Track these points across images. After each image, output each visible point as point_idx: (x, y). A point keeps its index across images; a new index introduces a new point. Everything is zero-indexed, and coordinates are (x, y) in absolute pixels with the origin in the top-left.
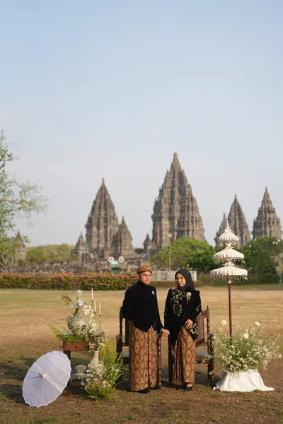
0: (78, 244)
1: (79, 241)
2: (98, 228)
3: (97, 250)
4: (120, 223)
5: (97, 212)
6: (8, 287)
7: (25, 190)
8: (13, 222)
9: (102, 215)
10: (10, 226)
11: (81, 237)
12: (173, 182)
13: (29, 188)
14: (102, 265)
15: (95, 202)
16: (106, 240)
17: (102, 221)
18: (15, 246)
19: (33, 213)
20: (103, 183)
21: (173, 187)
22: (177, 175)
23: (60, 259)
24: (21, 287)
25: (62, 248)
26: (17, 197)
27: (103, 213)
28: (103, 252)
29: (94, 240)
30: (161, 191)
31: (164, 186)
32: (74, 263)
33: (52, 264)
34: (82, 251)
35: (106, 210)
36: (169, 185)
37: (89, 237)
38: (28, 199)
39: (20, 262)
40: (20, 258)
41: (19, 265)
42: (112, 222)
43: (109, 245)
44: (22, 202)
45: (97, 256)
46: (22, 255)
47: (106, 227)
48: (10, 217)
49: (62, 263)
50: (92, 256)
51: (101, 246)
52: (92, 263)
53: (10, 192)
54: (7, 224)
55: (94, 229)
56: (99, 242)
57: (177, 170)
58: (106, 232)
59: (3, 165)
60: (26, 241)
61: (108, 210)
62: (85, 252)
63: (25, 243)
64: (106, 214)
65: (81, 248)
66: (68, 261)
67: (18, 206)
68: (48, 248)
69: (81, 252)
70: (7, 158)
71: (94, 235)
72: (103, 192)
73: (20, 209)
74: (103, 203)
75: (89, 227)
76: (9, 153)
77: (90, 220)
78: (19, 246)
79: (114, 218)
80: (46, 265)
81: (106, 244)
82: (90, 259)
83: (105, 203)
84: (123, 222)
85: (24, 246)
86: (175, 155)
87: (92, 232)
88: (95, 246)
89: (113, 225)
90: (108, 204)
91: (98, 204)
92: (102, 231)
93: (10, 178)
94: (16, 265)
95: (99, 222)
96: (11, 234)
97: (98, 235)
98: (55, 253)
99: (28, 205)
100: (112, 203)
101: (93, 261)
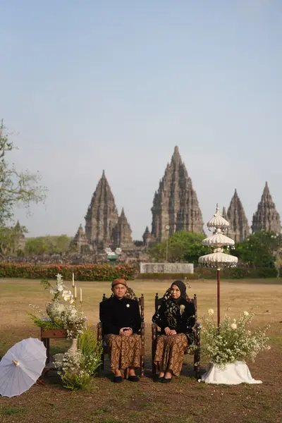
0: (77, 236)
1: (78, 233)
2: (98, 219)
3: (96, 242)
4: (119, 215)
6: (4, 276)
7: (23, 180)
8: (11, 213)
9: (102, 207)
10: (9, 215)
11: (80, 228)
12: (173, 175)
13: (29, 178)
14: (100, 257)
15: (95, 194)
16: (106, 232)
17: (102, 213)
18: (14, 235)
19: (32, 203)
22: (177, 168)
23: (59, 249)
24: (17, 277)
25: (62, 239)
26: (16, 186)
27: (103, 204)
28: (102, 243)
29: (94, 231)
31: (164, 179)
32: (73, 254)
33: (51, 254)
34: (81, 242)
35: (106, 201)
36: (169, 177)
37: (88, 228)
38: (28, 189)
39: (20, 253)
40: (20, 248)
41: (18, 255)
42: (112, 214)
43: (108, 237)
44: (21, 191)
45: (96, 247)
46: (21, 246)
47: (105, 219)
48: (9, 206)
49: (61, 254)
50: (91, 248)
51: (101, 237)
52: (91, 254)
53: (9, 181)
54: (5, 213)
55: (94, 221)
56: (98, 234)
57: (177, 164)
58: (106, 223)
59: (3, 155)
60: (25, 231)
61: (109, 202)
62: (84, 244)
63: (24, 233)
64: (106, 206)
65: (81, 239)
66: (67, 253)
67: (17, 195)
68: (47, 239)
69: (80, 244)
70: (6, 147)
71: (94, 227)
72: (103, 184)
73: (18, 198)
75: (88, 218)
76: (9, 142)
77: (90, 211)
79: (114, 210)
80: (45, 256)
81: (105, 236)
82: (89, 250)
84: (123, 214)
85: (23, 236)
87: (91, 224)
88: (94, 237)
89: (113, 217)
90: (108, 196)
92: (101, 223)
93: (9, 168)
94: (16, 255)
95: (98, 213)
96: (9, 224)
97: (98, 227)
98: (55, 244)
99: (28, 196)
100: (111, 195)
101: (91, 253)
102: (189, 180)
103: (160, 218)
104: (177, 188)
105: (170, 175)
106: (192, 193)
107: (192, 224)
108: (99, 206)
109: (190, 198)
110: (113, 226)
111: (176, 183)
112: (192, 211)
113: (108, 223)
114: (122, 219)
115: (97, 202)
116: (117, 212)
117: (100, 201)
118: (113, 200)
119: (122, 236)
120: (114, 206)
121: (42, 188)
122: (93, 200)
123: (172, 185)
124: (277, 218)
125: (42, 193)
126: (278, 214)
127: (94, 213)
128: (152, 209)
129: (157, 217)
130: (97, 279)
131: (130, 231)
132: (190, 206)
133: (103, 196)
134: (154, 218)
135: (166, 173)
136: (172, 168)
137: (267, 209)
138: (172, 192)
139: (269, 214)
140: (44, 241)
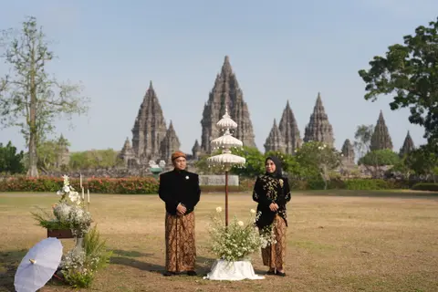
0: (124, 150)
1: (125, 146)
2: (145, 133)
3: (144, 155)
4: (168, 128)
5: (144, 116)
7: (65, 90)
8: (52, 125)
9: (150, 120)
10: (50, 128)
11: (127, 142)
12: (224, 86)
13: (70, 89)
15: (142, 106)
16: (153, 146)
17: (149, 126)
18: (57, 150)
19: (75, 115)
20: (151, 86)
21: (224, 91)
22: (227, 79)
23: (105, 164)
25: (107, 153)
26: (57, 98)
27: (150, 116)
28: (149, 158)
29: (141, 145)
30: (211, 96)
31: (214, 90)
32: (120, 168)
33: (96, 169)
34: (128, 156)
35: (153, 114)
36: (219, 89)
37: (136, 142)
38: (69, 101)
39: (64, 168)
40: (67, 163)
41: (62, 170)
42: (160, 127)
43: (156, 151)
44: (61, 104)
45: (143, 162)
46: (65, 160)
47: (153, 132)
48: (50, 118)
49: (107, 169)
50: (138, 162)
51: (148, 151)
52: (138, 169)
53: (50, 93)
54: (46, 126)
55: (141, 134)
56: (145, 148)
57: (228, 74)
58: (153, 137)
59: (42, 65)
60: (68, 144)
61: (157, 114)
62: (131, 158)
63: (68, 147)
64: (153, 118)
65: (127, 153)
66: (113, 167)
67: (58, 107)
68: (93, 153)
69: (127, 158)
70: (46, 56)
71: (141, 140)
72: (151, 96)
73: (60, 110)
74: (150, 107)
75: (135, 131)
76: (48, 51)
77: (137, 124)
78: (61, 150)
79: (162, 122)
80: (90, 171)
81: (153, 150)
82: (136, 164)
83: (153, 107)
85: (67, 150)
86: (226, 58)
87: (138, 137)
89: (161, 130)
90: (156, 108)
91: (145, 109)
92: (149, 136)
93: (50, 78)
94: (59, 169)
95: (146, 126)
96: (50, 137)
97: (145, 141)
98: (100, 158)
99: (69, 107)
100: (159, 107)
101: (138, 167)
102: (239, 90)
103: (210, 131)
104: (227, 100)
105: (220, 86)
106: (243, 104)
107: (243, 137)
108: (147, 119)
109: (241, 110)
110: (161, 139)
111: (227, 94)
112: (242, 123)
113: (156, 135)
114: (171, 132)
115: (144, 114)
116: (165, 124)
117: (147, 114)
118: (161, 112)
119: (171, 149)
120: (162, 119)
121: (85, 99)
122: (140, 113)
123: (223, 97)
124: (330, 130)
125: (85, 105)
126: (330, 126)
127: (141, 126)
128: (202, 122)
129: (207, 129)
130: (139, 192)
131: (179, 145)
132: (241, 118)
133: (150, 108)
134: (204, 130)
135: (216, 84)
136: (222, 79)
137: (320, 122)
138: (222, 103)
139: (322, 126)
140: (89, 156)
